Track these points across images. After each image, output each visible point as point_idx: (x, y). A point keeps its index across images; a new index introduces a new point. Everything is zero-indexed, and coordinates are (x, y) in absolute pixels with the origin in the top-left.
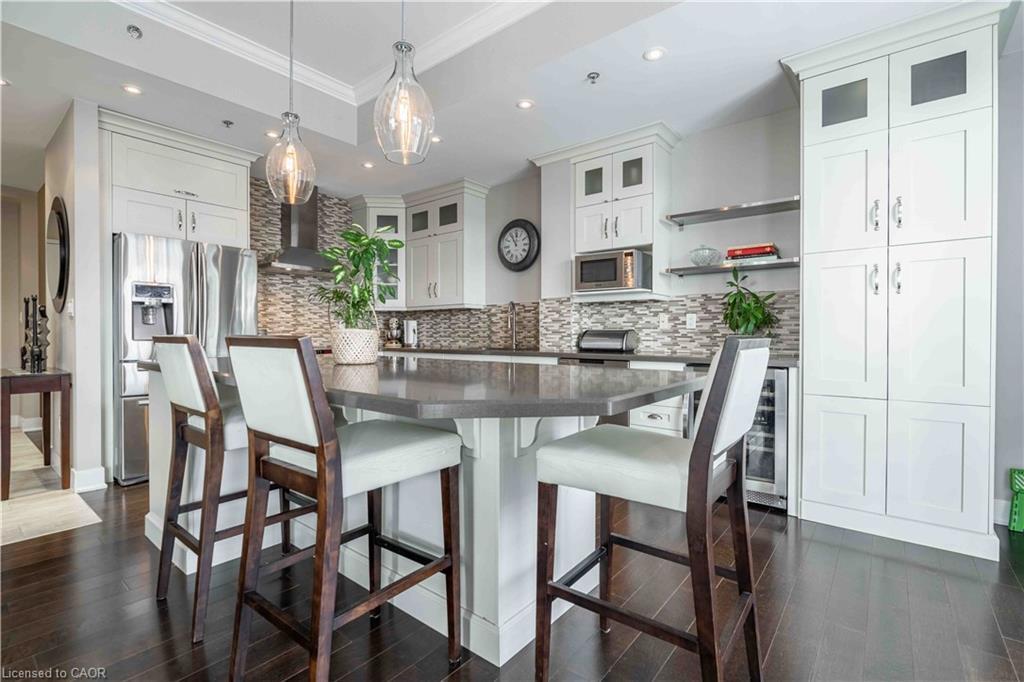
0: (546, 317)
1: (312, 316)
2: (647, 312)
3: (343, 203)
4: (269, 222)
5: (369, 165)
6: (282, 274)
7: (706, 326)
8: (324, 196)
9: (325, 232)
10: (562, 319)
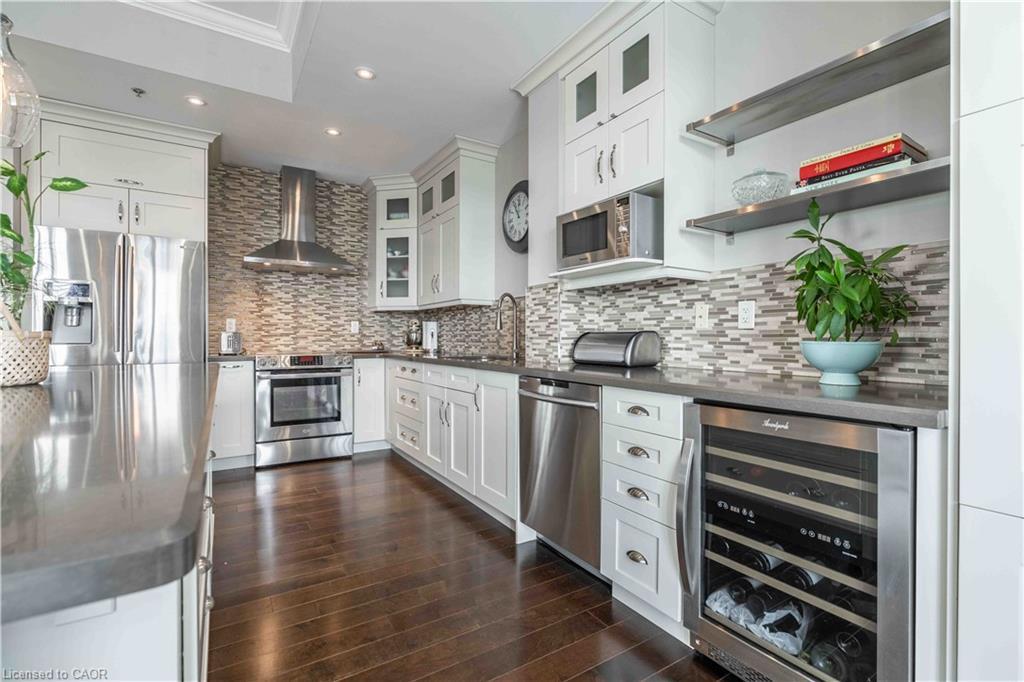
0: (532, 313)
1: (317, 318)
2: (677, 301)
3: (355, 190)
4: (265, 214)
5: (333, 132)
6: (281, 271)
7: (774, 323)
8: (333, 183)
9: (334, 224)
10: (548, 315)
